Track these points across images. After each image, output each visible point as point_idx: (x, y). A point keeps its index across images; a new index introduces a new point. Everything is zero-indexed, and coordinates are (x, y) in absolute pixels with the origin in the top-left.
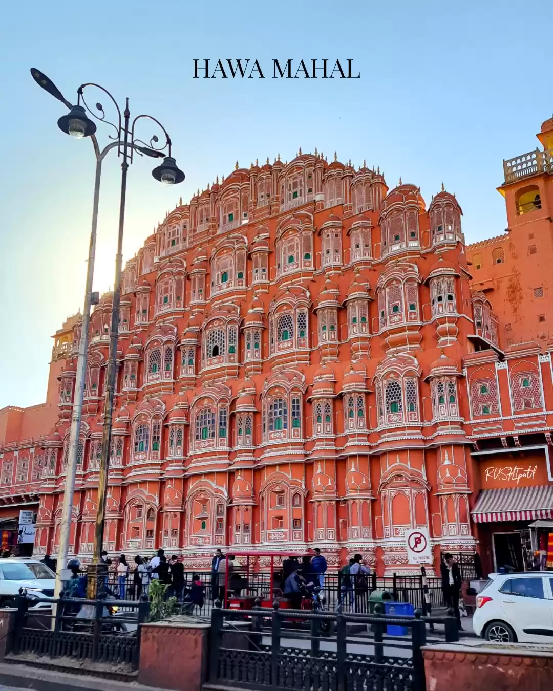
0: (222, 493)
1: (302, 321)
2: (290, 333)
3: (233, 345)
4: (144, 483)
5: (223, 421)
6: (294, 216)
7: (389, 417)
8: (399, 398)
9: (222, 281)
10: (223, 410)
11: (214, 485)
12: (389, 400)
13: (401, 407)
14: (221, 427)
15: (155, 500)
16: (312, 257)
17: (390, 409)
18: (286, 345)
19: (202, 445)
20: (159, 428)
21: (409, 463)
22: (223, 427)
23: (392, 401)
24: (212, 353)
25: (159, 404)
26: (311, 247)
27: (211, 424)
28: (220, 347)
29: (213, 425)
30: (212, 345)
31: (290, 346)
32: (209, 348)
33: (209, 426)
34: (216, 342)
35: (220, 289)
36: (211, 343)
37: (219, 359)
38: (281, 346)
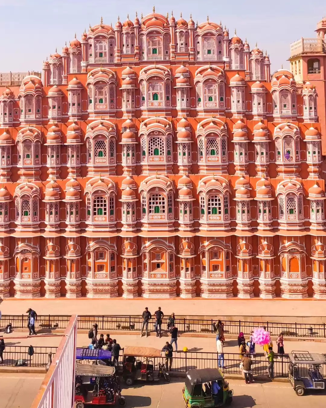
0: (172, 247)
1: (224, 145)
2: (217, 152)
3: (169, 149)
5: (170, 203)
6: (211, 68)
7: (289, 216)
8: (294, 207)
9: (154, 99)
10: (170, 196)
12: (288, 207)
13: (295, 212)
14: (169, 207)
15: (114, 247)
16: (224, 100)
17: (289, 212)
18: (213, 159)
19: (156, 217)
20: (113, 200)
21: (299, 242)
22: (170, 207)
23: (291, 208)
24: (153, 153)
25: (111, 182)
26: (223, 93)
27: (162, 205)
28: (160, 150)
29: (163, 205)
30: (153, 147)
31: (216, 160)
32: (150, 148)
33: (160, 205)
34: (156, 146)
35: (152, 105)
36: (152, 146)
37: (160, 158)
38: (210, 159)
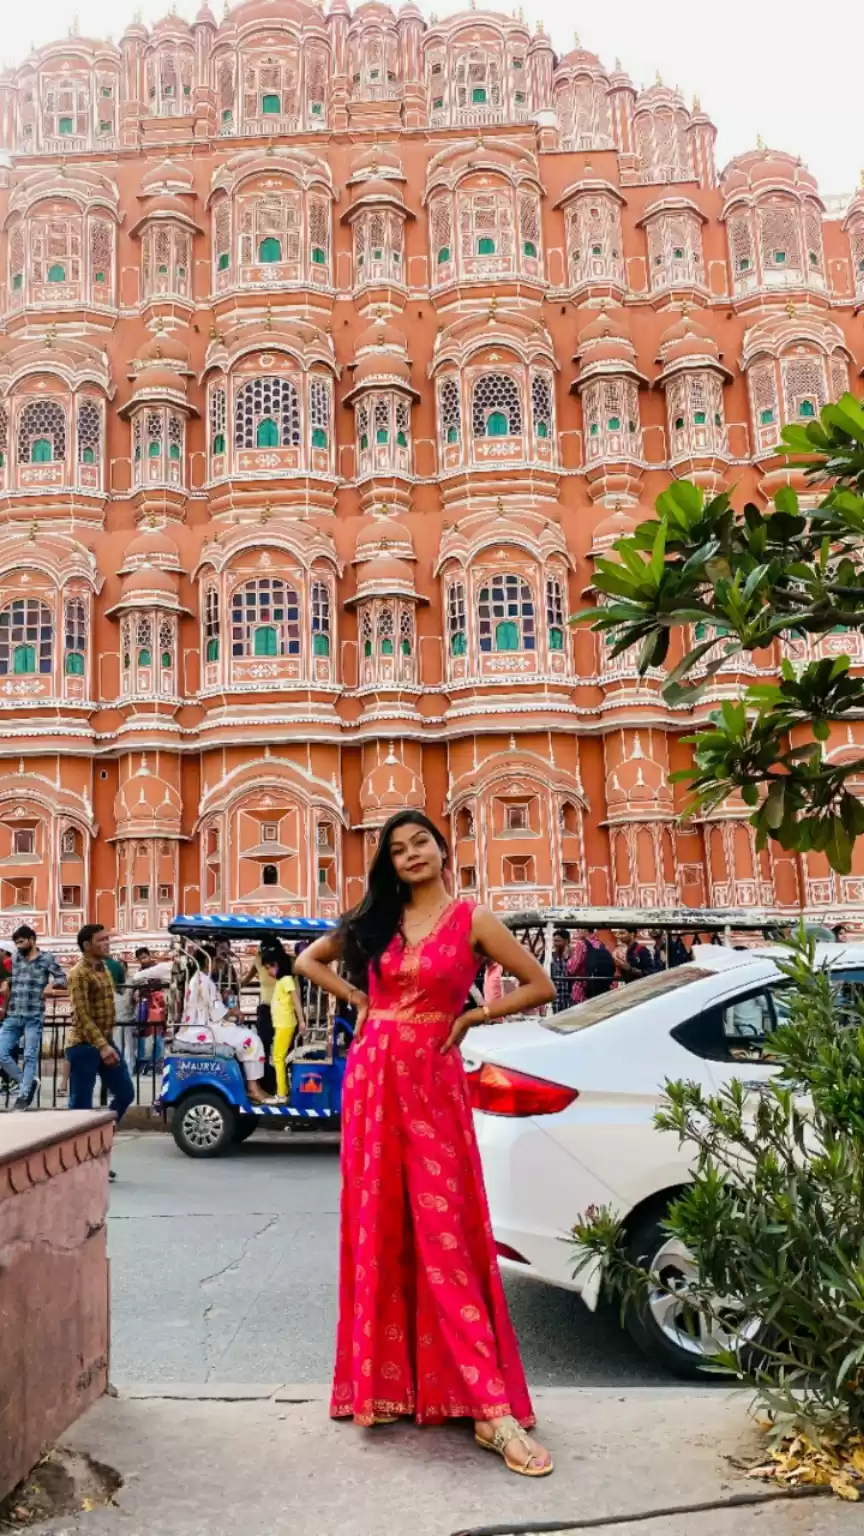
1: (541, 399)
3: (322, 426)
4: (46, 759)
5: (321, 617)
9: (263, 259)
10: (320, 589)
11: (308, 774)
14: (317, 632)
16: (540, 253)
18: (499, 449)
19: (259, 670)
20: (81, 616)
24: (253, 438)
25: (76, 550)
26: (535, 230)
27: (286, 621)
28: (280, 426)
29: (293, 622)
30: (253, 417)
31: (512, 453)
32: (243, 422)
33: (279, 623)
34: (267, 410)
35: (255, 278)
36: (249, 411)
37: (282, 456)
38: (485, 450)
